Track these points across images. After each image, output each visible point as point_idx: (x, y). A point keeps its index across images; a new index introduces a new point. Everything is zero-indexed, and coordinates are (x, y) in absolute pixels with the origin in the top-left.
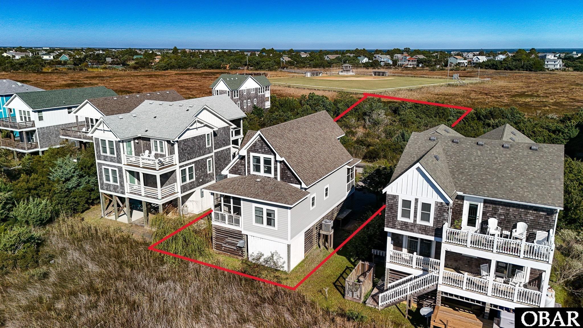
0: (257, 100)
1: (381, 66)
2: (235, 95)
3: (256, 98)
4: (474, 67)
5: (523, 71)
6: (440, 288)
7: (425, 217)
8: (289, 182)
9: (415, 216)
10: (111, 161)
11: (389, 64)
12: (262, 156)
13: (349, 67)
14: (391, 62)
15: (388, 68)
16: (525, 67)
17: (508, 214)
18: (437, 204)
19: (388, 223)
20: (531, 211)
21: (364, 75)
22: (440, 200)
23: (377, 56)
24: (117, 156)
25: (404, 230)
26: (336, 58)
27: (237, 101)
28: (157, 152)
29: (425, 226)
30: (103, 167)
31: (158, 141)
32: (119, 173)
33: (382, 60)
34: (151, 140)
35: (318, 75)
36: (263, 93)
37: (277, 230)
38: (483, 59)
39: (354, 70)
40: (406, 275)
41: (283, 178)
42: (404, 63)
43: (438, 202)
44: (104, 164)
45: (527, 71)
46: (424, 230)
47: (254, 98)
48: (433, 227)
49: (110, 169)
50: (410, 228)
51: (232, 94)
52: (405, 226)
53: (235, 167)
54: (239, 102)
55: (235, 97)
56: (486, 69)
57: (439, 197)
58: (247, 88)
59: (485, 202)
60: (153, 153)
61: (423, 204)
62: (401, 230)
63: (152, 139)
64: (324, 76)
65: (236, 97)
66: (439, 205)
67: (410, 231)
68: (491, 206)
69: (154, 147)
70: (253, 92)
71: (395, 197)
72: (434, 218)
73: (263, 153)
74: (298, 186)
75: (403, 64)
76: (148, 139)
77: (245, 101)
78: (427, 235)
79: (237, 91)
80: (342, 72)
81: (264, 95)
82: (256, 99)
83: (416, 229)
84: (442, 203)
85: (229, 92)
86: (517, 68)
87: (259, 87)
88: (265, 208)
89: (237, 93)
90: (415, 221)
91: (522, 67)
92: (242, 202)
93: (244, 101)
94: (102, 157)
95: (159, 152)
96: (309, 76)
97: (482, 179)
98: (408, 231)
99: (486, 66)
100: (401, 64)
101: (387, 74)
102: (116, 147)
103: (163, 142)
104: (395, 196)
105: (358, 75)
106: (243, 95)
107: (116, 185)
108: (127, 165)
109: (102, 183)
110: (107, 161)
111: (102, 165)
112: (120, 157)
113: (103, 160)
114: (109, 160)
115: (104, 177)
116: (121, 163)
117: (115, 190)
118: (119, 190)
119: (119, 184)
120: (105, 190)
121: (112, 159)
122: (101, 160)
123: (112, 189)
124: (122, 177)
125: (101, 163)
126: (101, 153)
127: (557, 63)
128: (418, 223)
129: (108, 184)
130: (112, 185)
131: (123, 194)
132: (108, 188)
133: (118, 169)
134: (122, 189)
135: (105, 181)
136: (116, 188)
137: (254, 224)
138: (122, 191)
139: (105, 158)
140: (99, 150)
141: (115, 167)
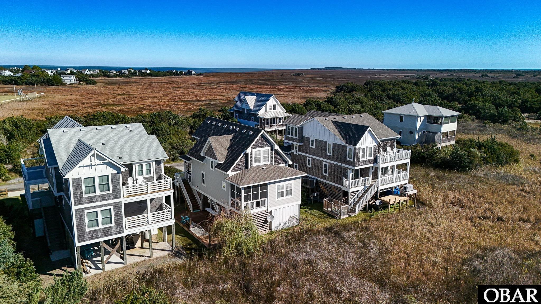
6: (379, 189)
7: (370, 155)
9: (367, 156)
10: (101, 201)
12: (262, 150)
19: (356, 164)
20: (389, 141)
22: (375, 143)
24: (114, 191)
25: (362, 166)
29: (370, 160)
30: (86, 212)
32: (114, 211)
34: (134, 166)
37: (293, 196)
40: (356, 192)
44: (87, 208)
48: (373, 159)
49: (99, 210)
50: (364, 163)
61: (370, 148)
63: (135, 164)
66: (375, 146)
69: (137, 172)
72: (373, 154)
73: (262, 147)
74: (284, 165)
76: (130, 165)
83: (367, 162)
86: (38, 83)
92: (268, 186)
94: (86, 199)
102: (112, 180)
103: (151, 163)
104: (359, 148)
107: (108, 227)
108: (127, 197)
109: (82, 233)
110: (96, 202)
111: (84, 210)
112: (118, 191)
113: (86, 203)
114: (98, 199)
115: (86, 224)
116: (120, 197)
117: (105, 234)
118: (112, 231)
119: (113, 224)
120: (86, 240)
121: (105, 196)
122: (82, 204)
123: (101, 234)
124: (120, 213)
125: (83, 208)
126: (84, 195)
127: (72, 78)
128: (368, 159)
129: (93, 231)
130: (102, 229)
131: (120, 233)
132: (93, 236)
133: (114, 205)
134: (119, 228)
135: (88, 229)
136: (108, 231)
137: (277, 200)
138: (118, 230)
139: (91, 200)
140: (79, 193)
141: (109, 205)
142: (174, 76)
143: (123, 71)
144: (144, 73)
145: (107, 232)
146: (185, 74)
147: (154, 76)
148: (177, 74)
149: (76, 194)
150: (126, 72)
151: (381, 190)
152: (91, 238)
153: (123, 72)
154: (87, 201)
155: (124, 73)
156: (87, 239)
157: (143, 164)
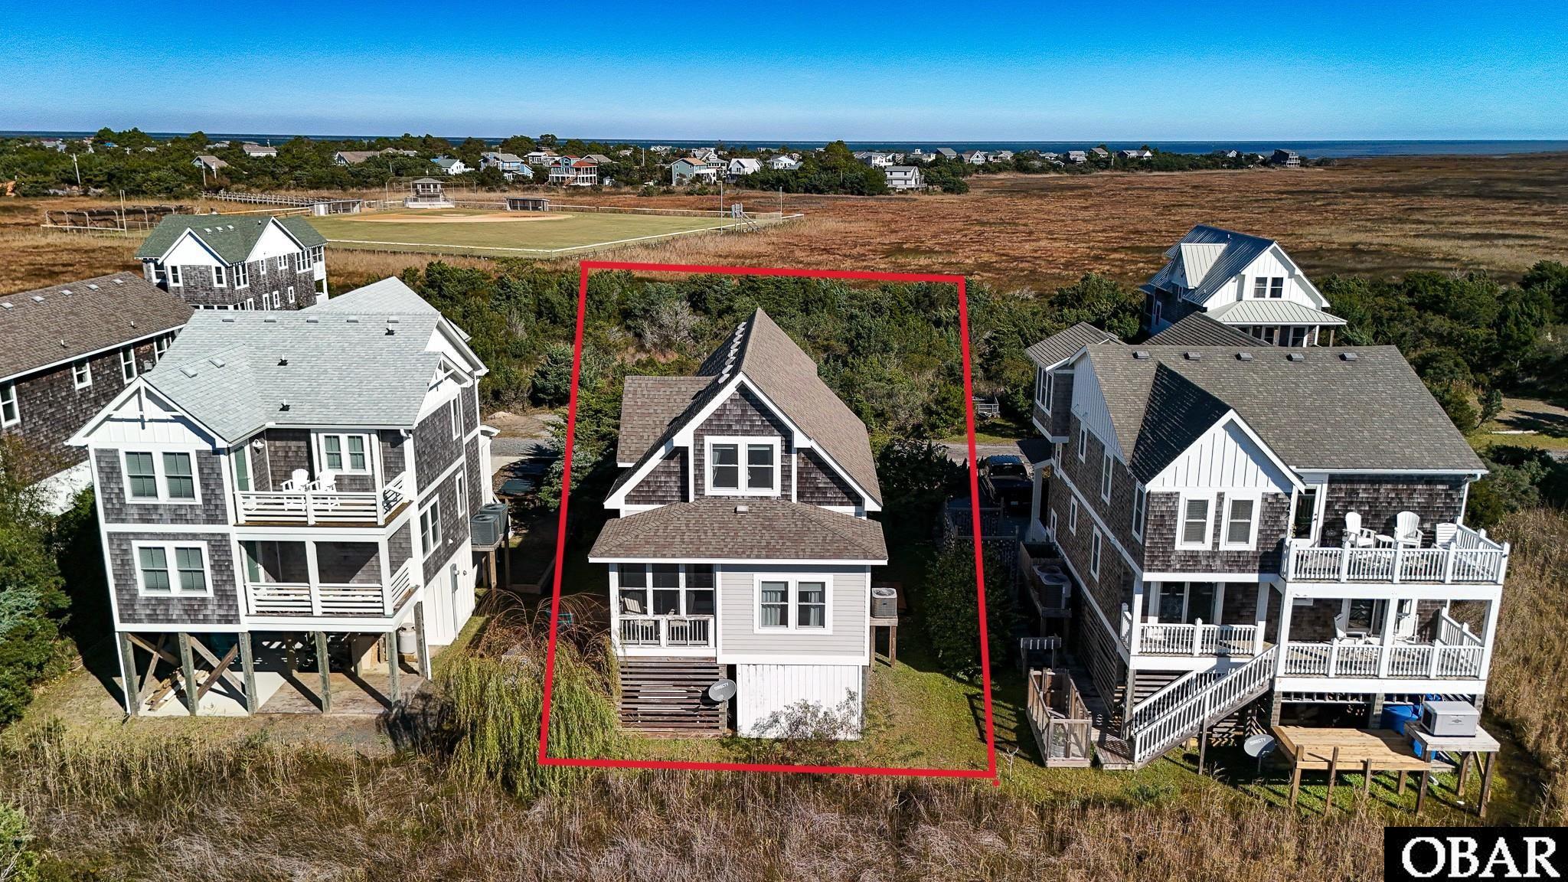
0: (296, 291)
1: (507, 184)
2: (238, 278)
3: (292, 284)
4: (737, 185)
5: (846, 193)
6: (1281, 686)
7: (1239, 532)
8: (820, 503)
9: (1217, 535)
10: (173, 521)
11: (525, 177)
12: (743, 444)
13: (435, 186)
14: (528, 172)
15: (529, 188)
16: (848, 184)
17: (1377, 498)
18: (1266, 499)
19: (1153, 561)
20: (1420, 487)
21: (481, 208)
22: (1274, 489)
23: (490, 155)
24: (206, 500)
25: (1190, 571)
26: (369, 160)
27: (247, 298)
28: (339, 472)
29: (1239, 552)
30: (136, 544)
31: (344, 438)
32: (211, 557)
33: (506, 166)
34: (313, 436)
35: (348, 210)
36: (308, 269)
37: (831, 633)
38: (751, 166)
39: (449, 196)
40: (1175, 677)
41: (804, 493)
42: (566, 175)
43: (1267, 494)
44: (138, 536)
45: (852, 193)
46: (1236, 562)
47: (288, 285)
48: (1257, 552)
49: (170, 546)
50: (1204, 563)
51: (230, 275)
52: (1191, 561)
53: (648, 482)
54: (251, 300)
55: (239, 284)
56: (764, 190)
57: (1271, 482)
58: (269, 256)
59: (1333, 479)
60: (327, 477)
61: (1236, 504)
62: (1184, 571)
63: (317, 432)
64: (367, 214)
65: (243, 286)
66: (1270, 500)
67: (1205, 571)
68: (1343, 486)
69: (324, 457)
70: (283, 267)
71: (1172, 497)
72: (1260, 531)
73: (746, 433)
74: (850, 510)
75: (563, 178)
76: (303, 435)
77: (267, 295)
78: (1243, 571)
79: (243, 266)
80: (415, 200)
81: (311, 275)
82: (292, 288)
83: (1218, 562)
84: (1277, 494)
85: (218, 270)
86: (831, 187)
87: (296, 250)
88: (793, 580)
89: (244, 272)
90: (1216, 545)
91: (842, 185)
92: (719, 575)
93: (264, 296)
94: (135, 511)
95: (347, 470)
96: (322, 213)
97: (1307, 433)
98: (1199, 571)
99: (762, 182)
100: (558, 178)
101: (547, 205)
102: (201, 470)
103: (365, 437)
104: (1172, 494)
105: (462, 207)
106: (258, 276)
107: (195, 598)
108: (250, 524)
109: (130, 600)
110: (158, 522)
111: (131, 537)
112: (219, 502)
113: (135, 521)
114: (165, 517)
115: (140, 577)
116: (225, 522)
117: (189, 615)
118: (209, 612)
119: (210, 593)
120: (140, 621)
121: (183, 512)
122: (123, 521)
123: (177, 612)
124: (228, 566)
125: (128, 534)
126: (129, 498)
127: (909, 175)
128: (1222, 548)
129: (156, 598)
130: (180, 599)
131: (230, 622)
132: (158, 612)
133: (209, 541)
134: (226, 607)
135: (143, 592)
136: (196, 607)
137: (757, 630)
138: (222, 612)
139: (147, 514)
140: (117, 491)
141: (194, 536)
142: (1229, 168)
143: (1073, 155)
144: (1133, 160)
145: (193, 610)
146: (1264, 163)
147: (1159, 170)
148: (1237, 163)
149: (109, 491)
150: (1080, 156)
151: (1287, 695)
152: (153, 619)
153: (1071, 157)
154: (136, 517)
155: (1074, 161)
156: (143, 617)
157: (340, 435)
